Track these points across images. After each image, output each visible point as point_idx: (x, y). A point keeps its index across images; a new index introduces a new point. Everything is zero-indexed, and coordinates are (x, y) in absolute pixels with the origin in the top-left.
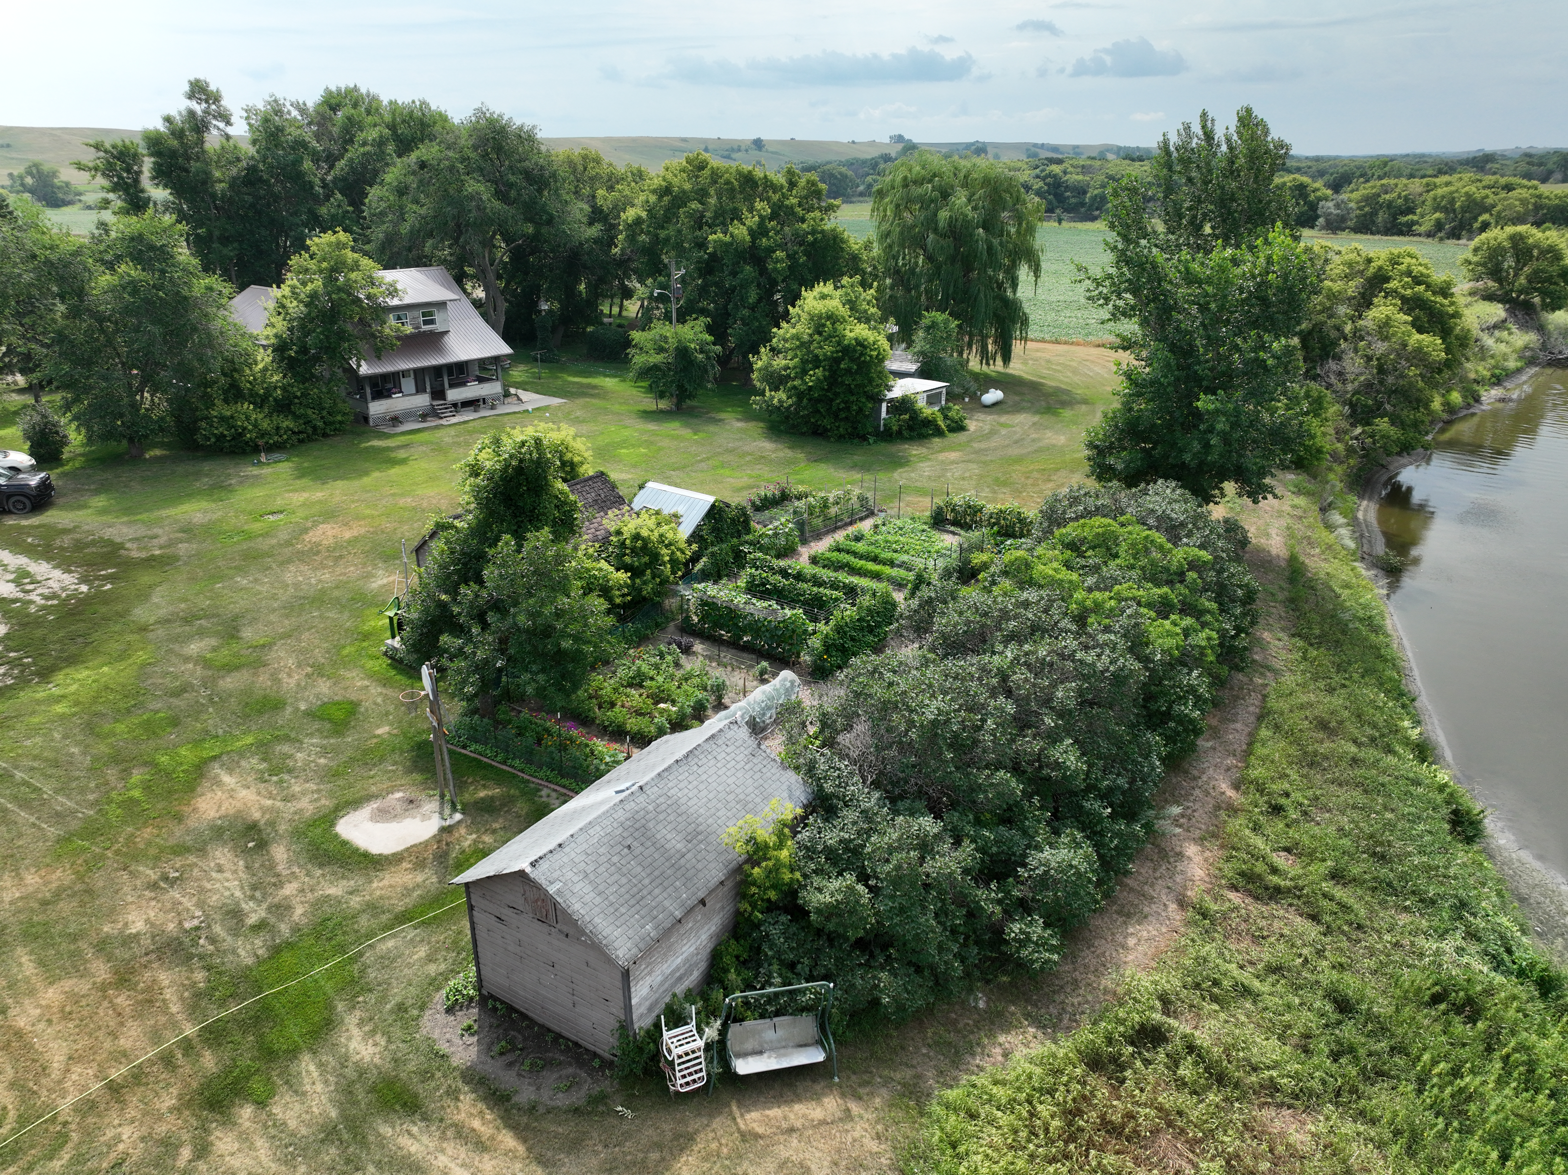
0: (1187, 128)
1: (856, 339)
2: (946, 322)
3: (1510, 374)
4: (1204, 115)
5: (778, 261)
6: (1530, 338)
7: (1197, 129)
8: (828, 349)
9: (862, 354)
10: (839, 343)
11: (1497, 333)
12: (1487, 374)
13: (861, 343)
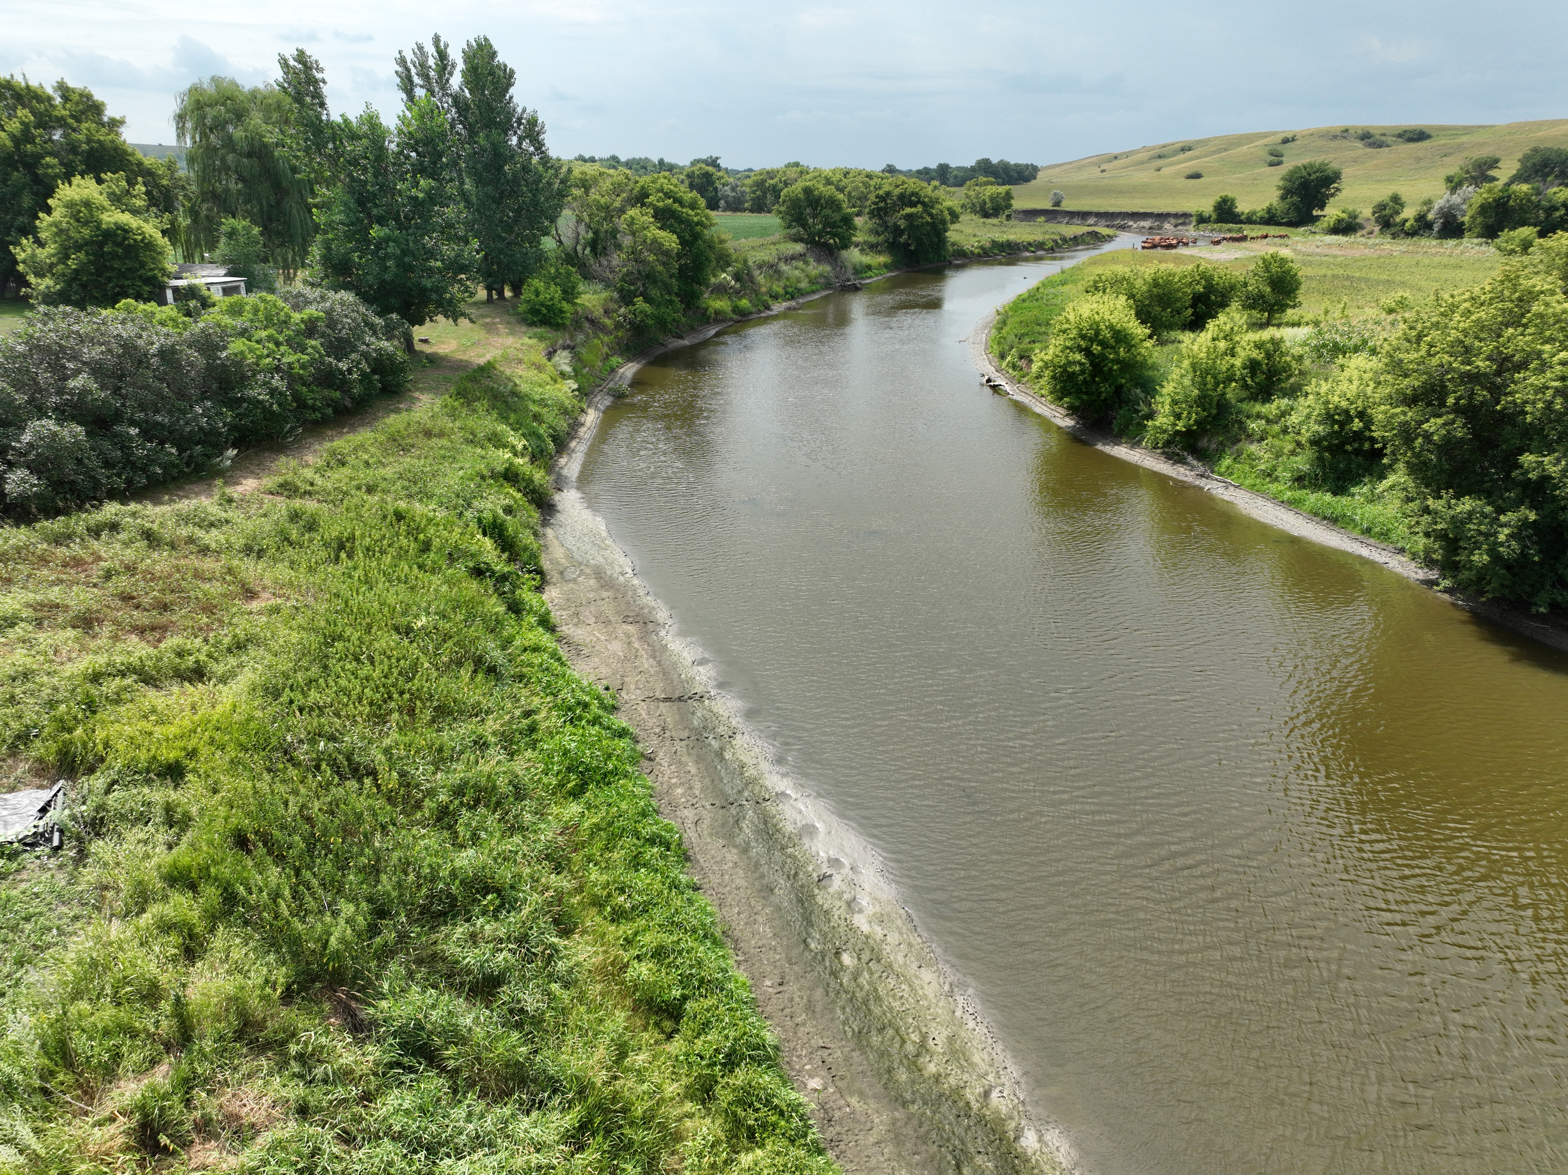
0: (420, 48)
1: (116, 224)
2: (247, 230)
3: (802, 293)
4: (437, 40)
5: (48, 166)
6: (826, 268)
7: (430, 49)
8: (86, 232)
9: (125, 239)
10: (98, 228)
11: (794, 263)
12: (780, 291)
13: (119, 227)
